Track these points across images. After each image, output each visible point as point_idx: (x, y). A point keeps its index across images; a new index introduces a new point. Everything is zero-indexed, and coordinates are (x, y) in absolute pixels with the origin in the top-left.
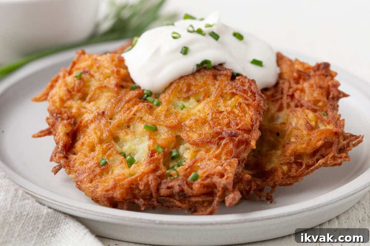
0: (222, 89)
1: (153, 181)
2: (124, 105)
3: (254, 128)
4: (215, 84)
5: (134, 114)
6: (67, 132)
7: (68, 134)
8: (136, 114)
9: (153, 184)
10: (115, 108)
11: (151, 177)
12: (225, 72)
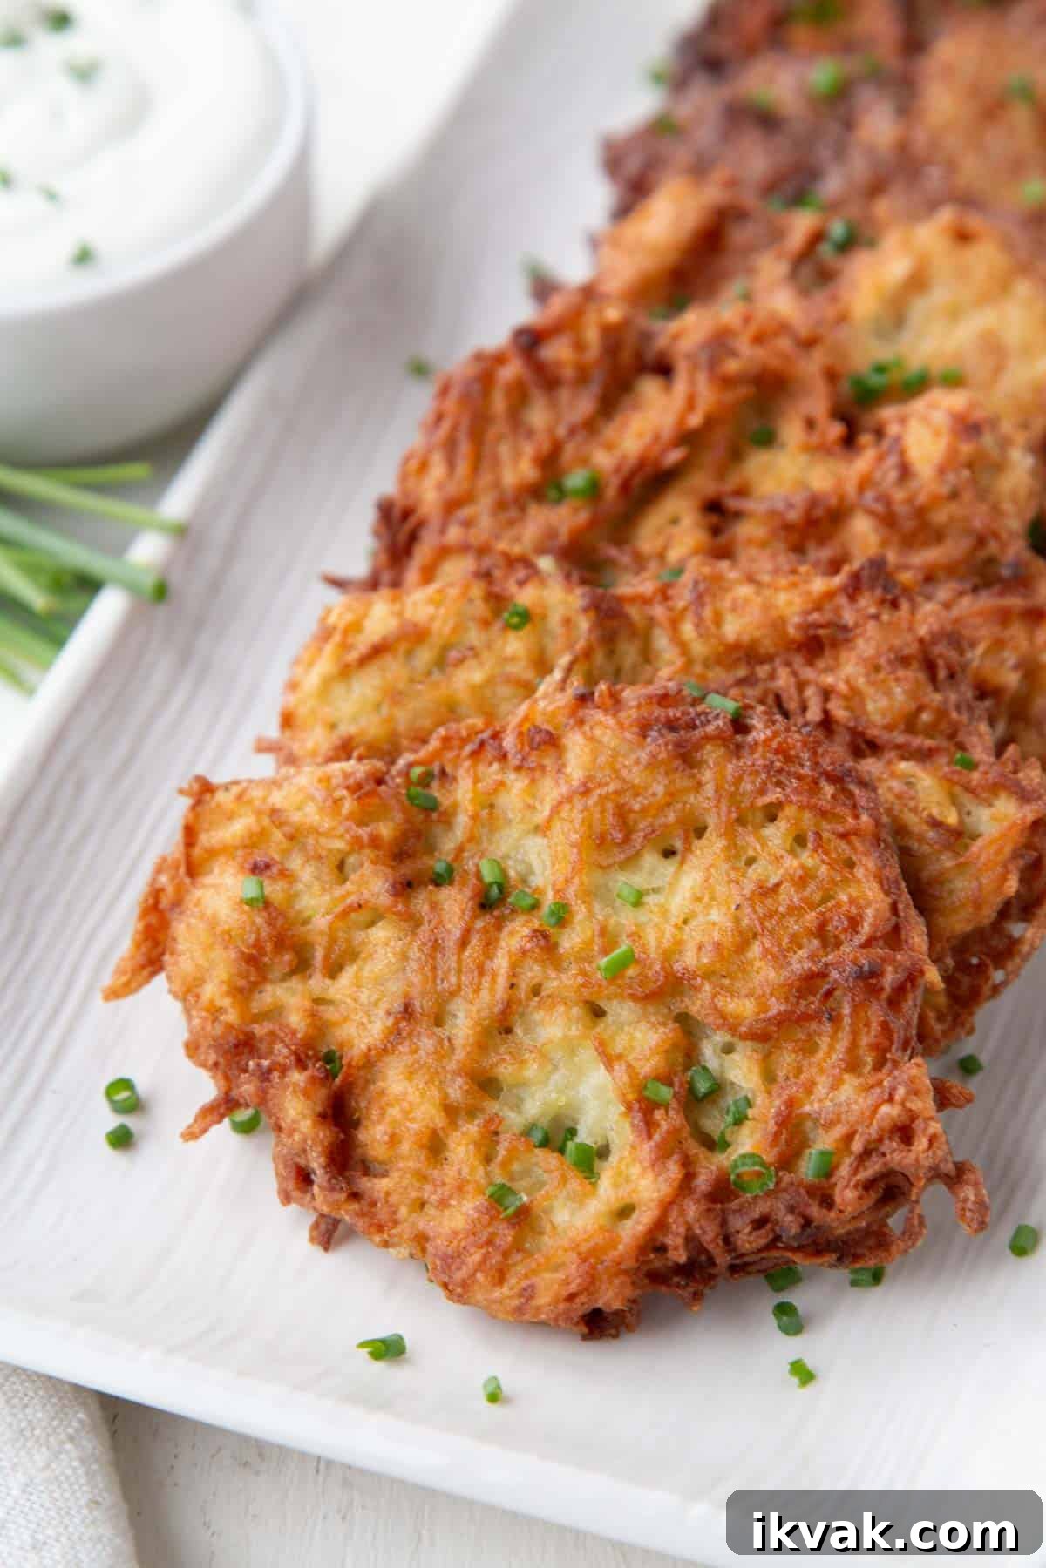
0: (732, 796)
1: (703, 1222)
2: (459, 961)
3: (902, 914)
4: (700, 785)
5: (512, 986)
6: (319, 1109)
7: (322, 1117)
8: (515, 981)
9: (708, 1234)
10: (439, 982)
11: (692, 1210)
12: (710, 728)
